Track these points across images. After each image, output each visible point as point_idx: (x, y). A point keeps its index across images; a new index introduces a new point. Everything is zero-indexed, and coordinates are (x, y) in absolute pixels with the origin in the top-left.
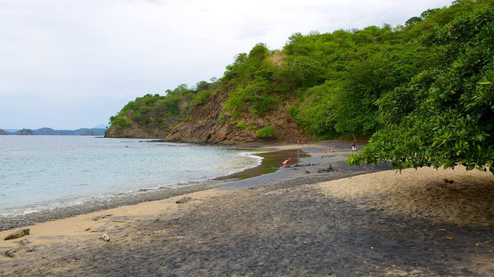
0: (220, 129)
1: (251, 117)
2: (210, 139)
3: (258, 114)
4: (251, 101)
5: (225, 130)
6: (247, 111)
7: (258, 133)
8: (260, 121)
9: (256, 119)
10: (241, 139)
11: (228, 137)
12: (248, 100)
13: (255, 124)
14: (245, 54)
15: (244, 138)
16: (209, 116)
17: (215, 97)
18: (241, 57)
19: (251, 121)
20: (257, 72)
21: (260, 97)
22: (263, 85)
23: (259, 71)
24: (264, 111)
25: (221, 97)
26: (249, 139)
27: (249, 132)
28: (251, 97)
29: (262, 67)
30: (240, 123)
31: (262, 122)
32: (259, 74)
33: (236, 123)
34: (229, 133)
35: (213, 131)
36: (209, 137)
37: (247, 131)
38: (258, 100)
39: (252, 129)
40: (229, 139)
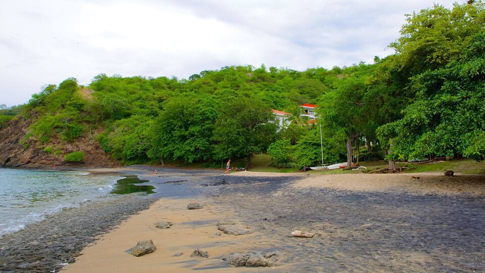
0: (23, 152)
1: (59, 143)
2: (9, 163)
3: (66, 140)
4: (62, 128)
5: (29, 154)
6: (55, 137)
7: (66, 157)
8: (69, 147)
9: (65, 144)
10: (48, 162)
11: (33, 161)
12: (57, 127)
13: (63, 149)
14: (55, 86)
15: (51, 162)
16: (7, 141)
17: (17, 122)
18: (50, 88)
19: (59, 146)
20: (68, 102)
21: (71, 125)
22: (74, 115)
23: (71, 102)
24: (73, 138)
25: (23, 123)
26: (57, 163)
27: (56, 156)
28: (61, 124)
29: (73, 98)
30: (48, 148)
31: (71, 147)
32: (70, 105)
33: (43, 148)
34: (35, 157)
35: (13, 155)
36: (9, 160)
37: (55, 155)
38: (69, 127)
39: (61, 154)
40: (34, 163)
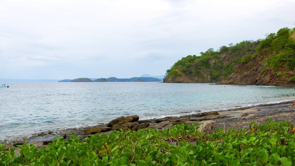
0: (264, 77)
1: (285, 70)
2: (257, 83)
3: (289, 68)
4: (286, 61)
5: (268, 77)
6: (282, 67)
7: (290, 79)
8: (291, 72)
9: (288, 71)
10: (280, 82)
11: (271, 81)
12: (282, 61)
13: (288, 74)
14: (275, 34)
15: (282, 82)
16: (251, 70)
17: (254, 58)
18: (272, 35)
19: (285, 72)
20: (286, 45)
21: (291, 59)
22: (291, 53)
23: (288, 44)
24: (293, 67)
25: (258, 59)
26: (285, 82)
27: (285, 78)
28: (284, 59)
29: (289, 42)
30: (279, 73)
31: (292, 73)
32: (288, 46)
33: (276, 74)
34: (272, 79)
35: (258, 78)
36: (256, 81)
37: (284, 77)
38: (289, 61)
39: (287, 77)
40: (272, 83)
